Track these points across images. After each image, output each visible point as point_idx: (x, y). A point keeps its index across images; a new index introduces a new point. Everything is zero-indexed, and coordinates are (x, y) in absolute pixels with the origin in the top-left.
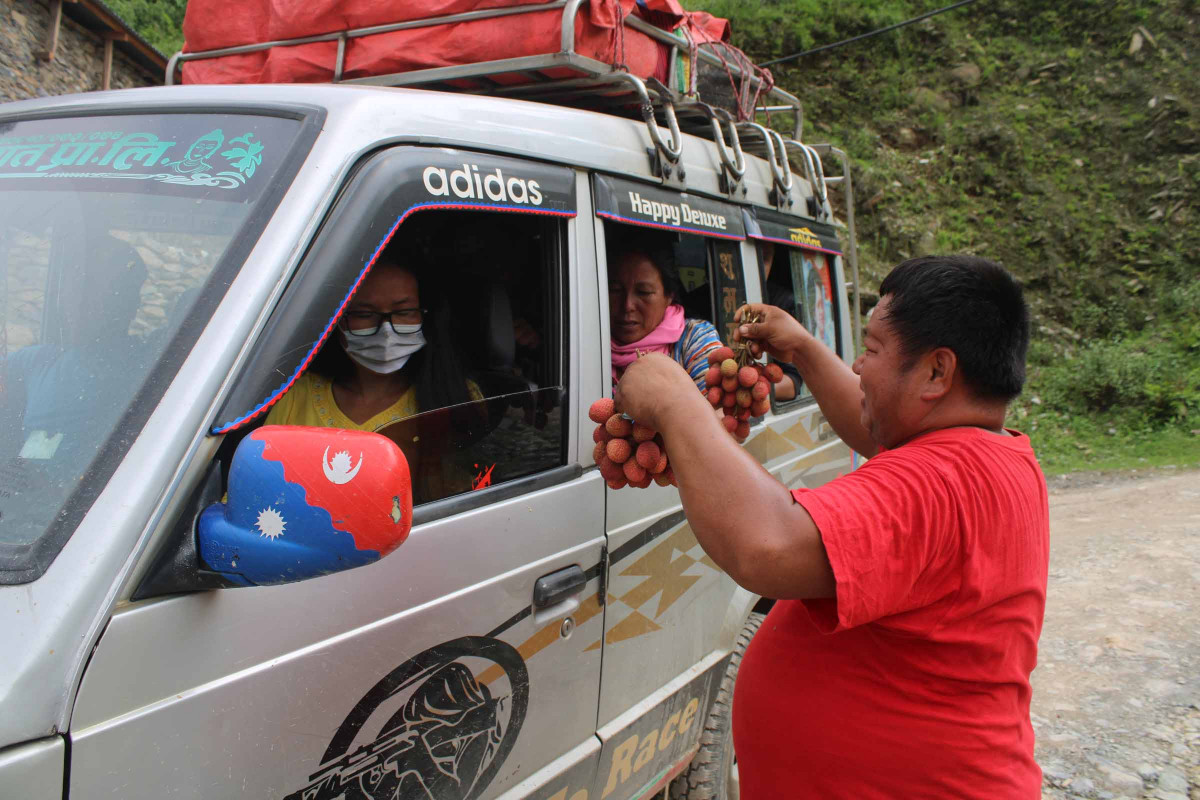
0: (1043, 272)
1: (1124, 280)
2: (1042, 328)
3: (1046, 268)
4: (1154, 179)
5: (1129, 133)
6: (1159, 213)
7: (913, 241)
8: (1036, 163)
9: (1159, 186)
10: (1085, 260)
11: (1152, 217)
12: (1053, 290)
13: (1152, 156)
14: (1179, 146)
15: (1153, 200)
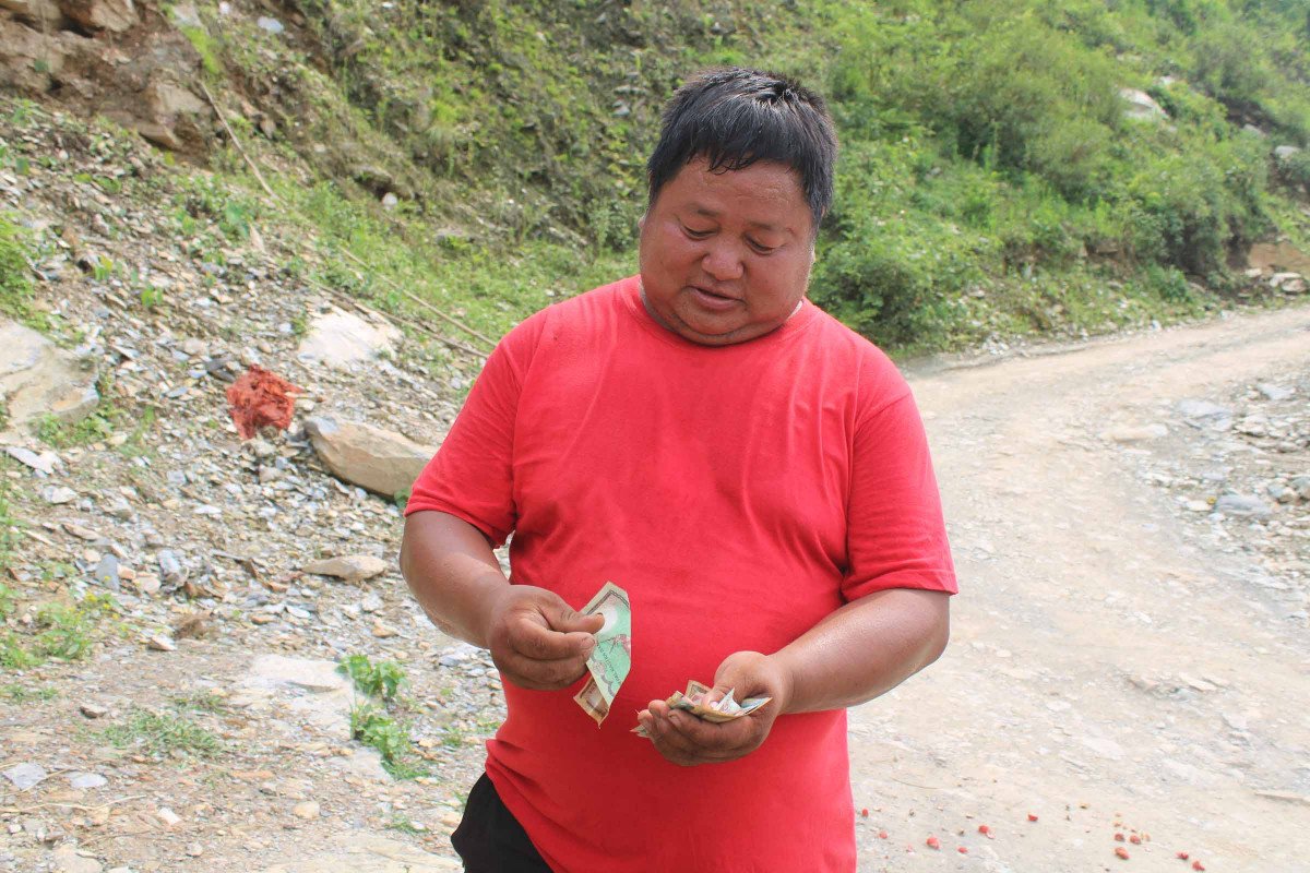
0: (542, 164)
1: (613, 181)
2: (552, 230)
3: (544, 159)
4: (615, 70)
5: (582, 11)
6: (625, 110)
7: (410, 110)
8: (507, 31)
9: (621, 79)
10: (576, 153)
11: (618, 112)
12: (554, 186)
13: (606, 43)
14: (627, 36)
15: (617, 93)
